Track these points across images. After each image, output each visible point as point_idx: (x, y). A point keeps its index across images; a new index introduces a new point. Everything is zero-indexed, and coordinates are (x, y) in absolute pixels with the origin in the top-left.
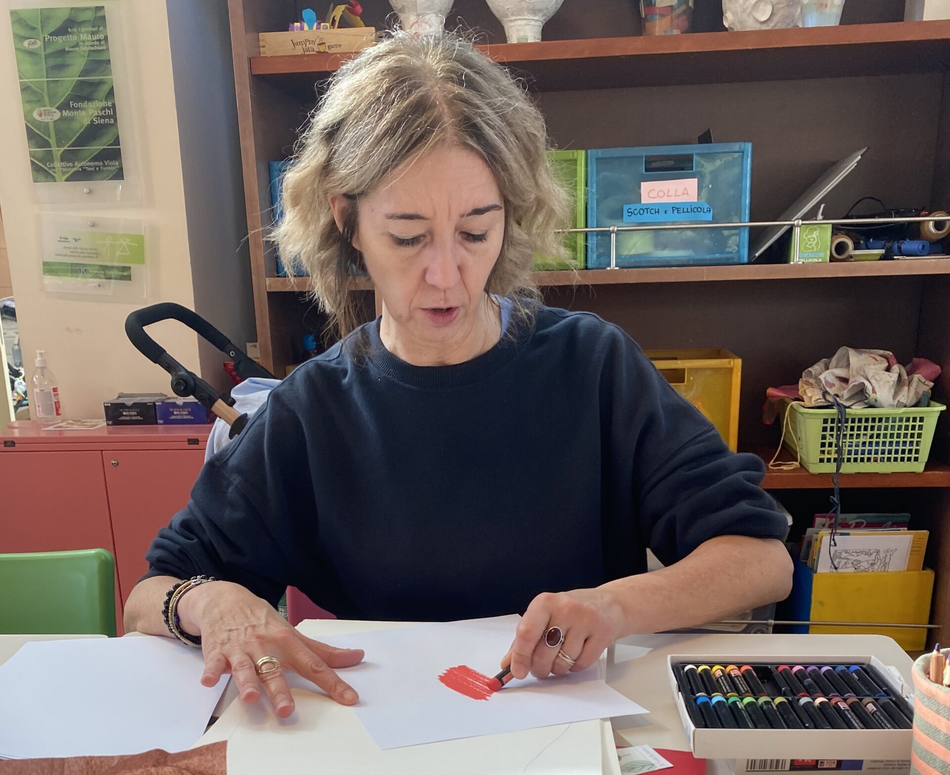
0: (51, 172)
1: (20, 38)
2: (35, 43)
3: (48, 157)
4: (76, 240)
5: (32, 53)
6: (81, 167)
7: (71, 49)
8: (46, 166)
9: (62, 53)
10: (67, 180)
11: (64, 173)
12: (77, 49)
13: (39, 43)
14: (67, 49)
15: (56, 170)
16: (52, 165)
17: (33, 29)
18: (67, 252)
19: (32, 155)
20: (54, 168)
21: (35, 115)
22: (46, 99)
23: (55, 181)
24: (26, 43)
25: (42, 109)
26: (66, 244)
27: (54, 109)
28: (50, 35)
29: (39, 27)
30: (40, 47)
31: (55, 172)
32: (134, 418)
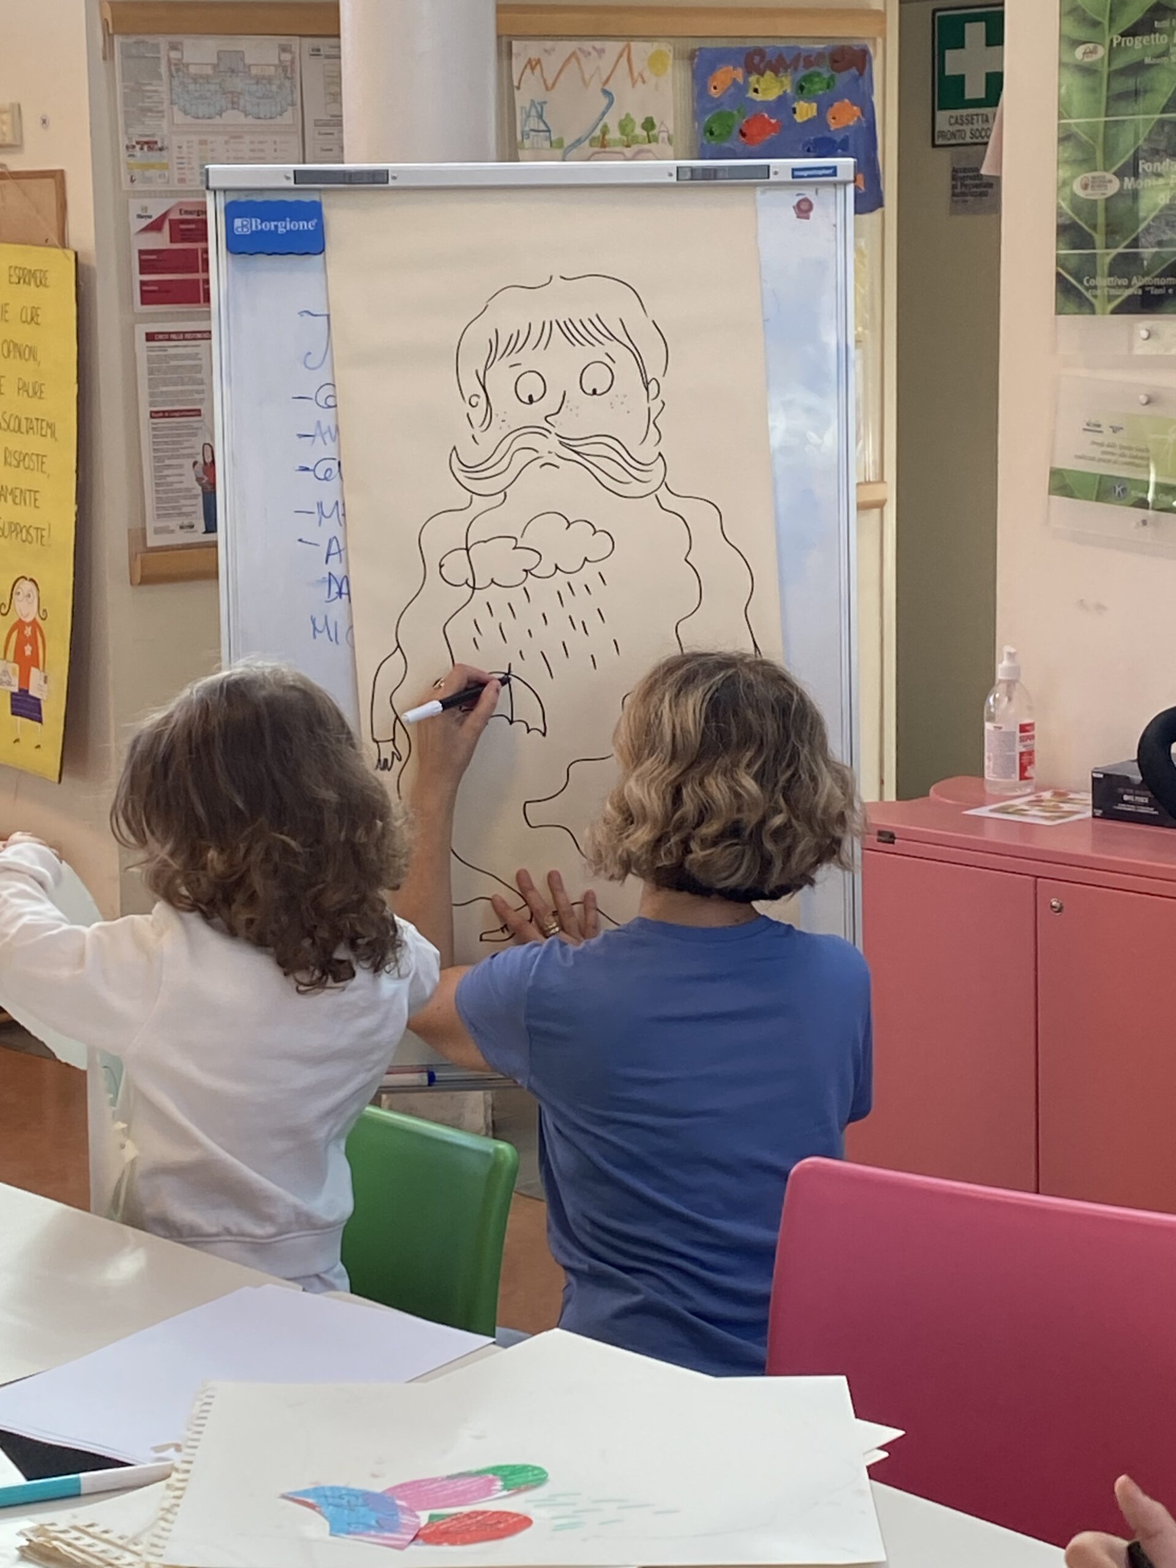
0: (1088, 295)
1: (1070, 43)
2: (1093, 52)
3: (1086, 269)
4: (1115, 430)
5: (1087, 71)
6: (1142, 287)
7: (1154, 61)
8: (1081, 282)
9: (1139, 67)
10: (1114, 312)
11: (1111, 298)
12: (1165, 60)
13: (1102, 52)
14: (1148, 61)
15: (1099, 292)
16: (1092, 282)
17: (1095, 24)
18: (1096, 452)
19: (1060, 261)
20: (1095, 287)
21: (1077, 187)
22: (1099, 155)
23: (1093, 312)
24: (1079, 52)
25: (1090, 175)
26: (1099, 438)
27: (1109, 176)
28: (1123, 35)
29: (1106, 22)
30: (1103, 58)
31: (1095, 297)
32: (1143, 810)
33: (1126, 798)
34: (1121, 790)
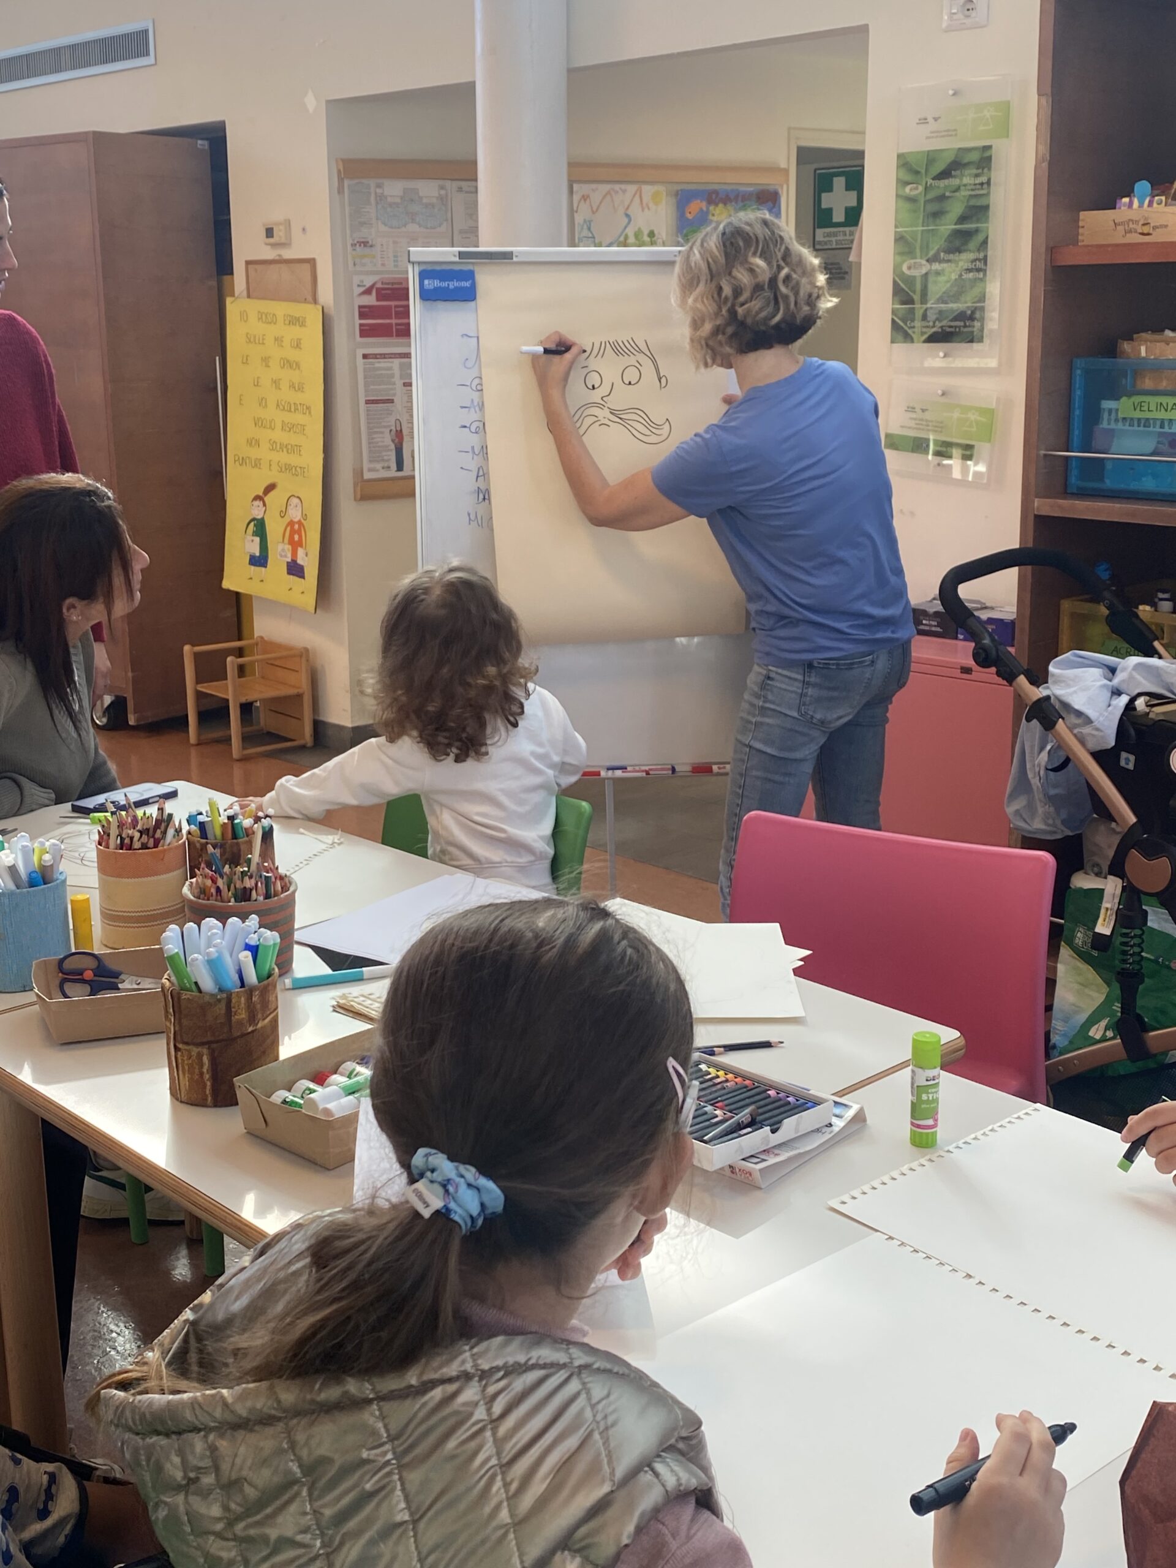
0: (910, 331)
1: (902, 183)
2: (916, 189)
3: (910, 316)
4: (923, 411)
5: (911, 200)
6: (942, 327)
7: (951, 194)
8: (906, 324)
9: (942, 198)
10: (926, 341)
11: (923, 333)
12: (957, 194)
13: (921, 188)
14: (947, 194)
15: (916, 330)
16: (912, 324)
17: (917, 173)
18: (912, 424)
19: (894, 312)
20: (914, 327)
21: (905, 268)
22: (918, 251)
23: (912, 341)
24: (908, 189)
25: (912, 261)
26: (914, 415)
27: (924, 262)
28: (934, 179)
29: (923, 171)
30: (920, 193)
31: (914, 332)
32: (933, 629)
33: (924, 622)
34: (921, 618)
